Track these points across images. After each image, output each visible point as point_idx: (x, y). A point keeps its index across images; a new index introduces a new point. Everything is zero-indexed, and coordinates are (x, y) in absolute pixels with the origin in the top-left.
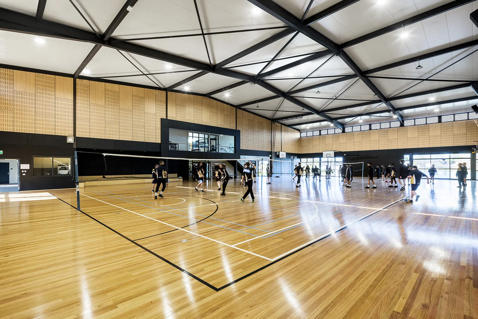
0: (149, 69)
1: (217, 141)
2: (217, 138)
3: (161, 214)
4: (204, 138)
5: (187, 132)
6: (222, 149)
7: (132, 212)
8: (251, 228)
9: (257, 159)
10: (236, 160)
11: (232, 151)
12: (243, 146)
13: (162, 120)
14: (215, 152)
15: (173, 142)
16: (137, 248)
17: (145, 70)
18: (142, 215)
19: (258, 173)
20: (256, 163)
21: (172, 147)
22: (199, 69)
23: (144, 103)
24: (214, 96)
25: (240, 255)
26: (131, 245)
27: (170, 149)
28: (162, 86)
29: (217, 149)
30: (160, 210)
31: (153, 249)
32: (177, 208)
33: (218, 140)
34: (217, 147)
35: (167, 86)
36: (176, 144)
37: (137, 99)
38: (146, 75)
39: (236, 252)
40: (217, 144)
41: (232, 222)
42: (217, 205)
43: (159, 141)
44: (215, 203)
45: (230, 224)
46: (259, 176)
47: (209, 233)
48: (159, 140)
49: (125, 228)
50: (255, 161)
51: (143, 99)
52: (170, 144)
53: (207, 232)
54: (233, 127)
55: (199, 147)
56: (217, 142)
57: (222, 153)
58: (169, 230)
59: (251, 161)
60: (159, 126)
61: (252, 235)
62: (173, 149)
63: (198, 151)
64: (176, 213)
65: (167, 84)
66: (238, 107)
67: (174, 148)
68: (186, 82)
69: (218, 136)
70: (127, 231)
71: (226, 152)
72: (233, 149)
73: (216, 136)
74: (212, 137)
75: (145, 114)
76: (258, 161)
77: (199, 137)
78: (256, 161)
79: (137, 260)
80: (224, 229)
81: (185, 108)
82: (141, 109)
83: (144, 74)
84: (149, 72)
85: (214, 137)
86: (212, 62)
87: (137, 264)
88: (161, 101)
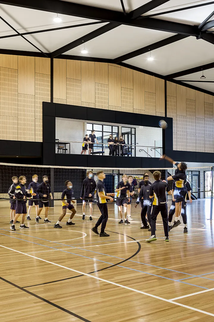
0: (26, 26)
1: (133, 136)
2: (133, 133)
3: (53, 253)
4: (112, 132)
5: (84, 123)
6: (142, 150)
7: (10, 249)
8: (198, 277)
9: (202, 168)
10: (165, 170)
11: (158, 154)
12: (177, 146)
13: (44, 104)
14: (130, 156)
15: (61, 140)
16: (29, 297)
17: (20, 28)
18: (26, 254)
19: (204, 191)
20: (201, 174)
21: (60, 149)
22: (104, 20)
23: (17, 79)
24: (127, 62)
25: (183, 312)
26: (20, 293)
27: (56, 152)
28: (44, 51)
29: (133, 151)
30: (51, 247)
31: (54, 299)
32: (77, 246)
33: (135, 134)
34: (133, 147)
35: (52, 51)
36: (65, 144)
37: (7, 73)
38: (21, 35)
39: (176, 309)
40: (133, 142)
41: (165, 268)
42: (138, 242)
43: (39, 139)
44: (135, 240)
45: (162, 270)
46: (206, 196)
47: (131, 282)
48: (40, 137)
49: (5, 270)
50: (199, 172)
51: (16, 71)
52: (57, 143)
53: (129, 281)
54: (160, 113)
55: (102, 147)
56: (133, 139)
57: (142, 157)
58: (71, 276)
59: (192, 171)
60: (40, 115)
61: (199, 286)
62: (61, 151)
63: (101, 154)
64: (76, 253)
65: (52, 48)
66: (170, 78)
67: (63, 149)
68: (84, 42)
69: (135, 128)
70: (11, 275)
71: (149, 157)
72: (160, 151)
73: (131, 128)
74: (125, 130)
75: (18, 97)
76: (204, 172)
77: (103, 132)
78: (201, 172)
79: (33, 312)
80: (153, 278)
81: (81, 83)
82: (12, 88)
83: (19, 34)
84: (26, 31)
85: (128, 130)
86: (127, 8)
87: (34, 317)
88: (43, 75)
